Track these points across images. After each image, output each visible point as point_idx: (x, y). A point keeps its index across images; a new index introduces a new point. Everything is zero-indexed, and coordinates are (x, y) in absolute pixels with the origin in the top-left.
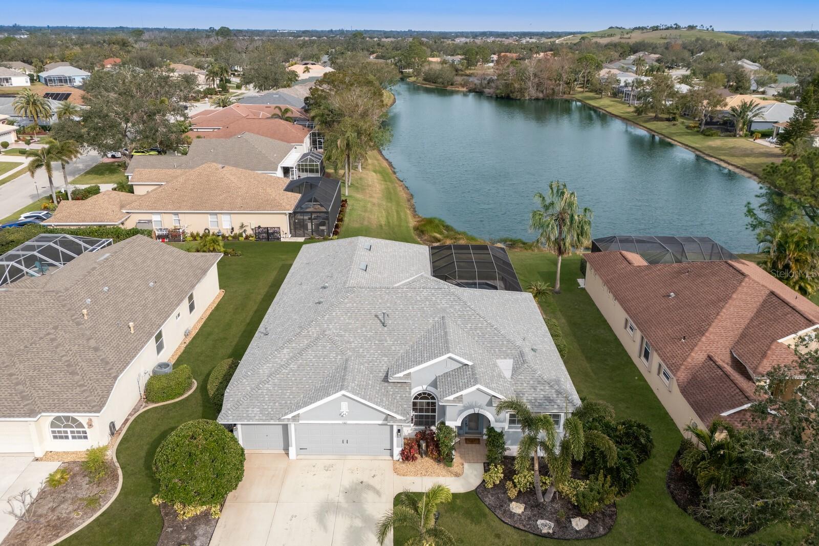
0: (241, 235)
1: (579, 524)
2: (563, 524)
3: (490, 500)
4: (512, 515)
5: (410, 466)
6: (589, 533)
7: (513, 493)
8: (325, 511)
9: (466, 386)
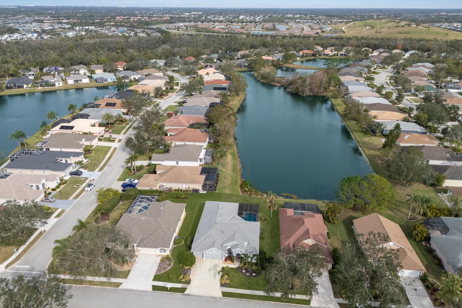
0: (188, 190)
1: (254, 274)
2: (251, 274)
3: (240, 270)
4: (243, 272)
5: (226, 262)
6: (255, 276)
7: (244, 268)
8: (210, 269)
9: (237, 248)
